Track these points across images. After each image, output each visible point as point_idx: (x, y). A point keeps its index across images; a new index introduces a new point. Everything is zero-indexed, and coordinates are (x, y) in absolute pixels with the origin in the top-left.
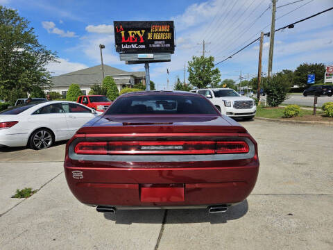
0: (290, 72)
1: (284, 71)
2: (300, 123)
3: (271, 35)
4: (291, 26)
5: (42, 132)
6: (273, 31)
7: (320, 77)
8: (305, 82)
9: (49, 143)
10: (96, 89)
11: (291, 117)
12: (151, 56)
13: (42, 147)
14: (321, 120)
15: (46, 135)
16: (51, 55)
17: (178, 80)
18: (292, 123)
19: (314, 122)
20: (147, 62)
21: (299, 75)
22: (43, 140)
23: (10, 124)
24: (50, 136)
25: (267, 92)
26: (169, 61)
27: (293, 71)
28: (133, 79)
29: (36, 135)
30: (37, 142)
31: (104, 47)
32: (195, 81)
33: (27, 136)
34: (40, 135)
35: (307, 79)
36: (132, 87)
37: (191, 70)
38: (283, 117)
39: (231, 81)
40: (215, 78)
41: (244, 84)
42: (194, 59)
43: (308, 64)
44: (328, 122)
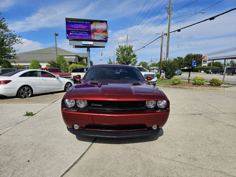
0: (181, 58)
1: (178, 58)
2: (180, 88)
3: (168, 34)
4: (179, 31)
5: (25, 88)
6: (169, 33)
7: (199, 63)
8: (191, 65)
9: (30, 95)
10: (53, 64)
11: (176, 84)
12: (91, 43)
13: (25, 97)
14: (192, 86)
15: (28, 90)
16: (17, 38)
17: (110, 60)
18: (176, 87)
19: (187, 87)
20: (88, 47)
21: (187, 61)
22: (26, 93)
23: (7, 82)
24: (30, 91)
25: (165, 70)
26: (104, 47)
27: (184, 58)
28: (77, 58)
29: (22, 90)
30: (22, 94)
31: (58, 35)
32: (121, 61)
33: (17, 90)
34: (24, 89)
35: (192, 63)
36: (77, 63)
37: (118, 54)
38: (172, 85)
39: (145, 63)
40: (134, 60)
41: (153, 65)
42: (120, 47)
43: (193, 54)
44: (195, 88)
